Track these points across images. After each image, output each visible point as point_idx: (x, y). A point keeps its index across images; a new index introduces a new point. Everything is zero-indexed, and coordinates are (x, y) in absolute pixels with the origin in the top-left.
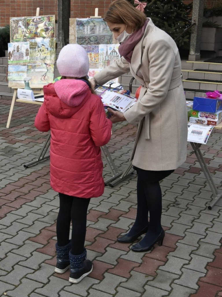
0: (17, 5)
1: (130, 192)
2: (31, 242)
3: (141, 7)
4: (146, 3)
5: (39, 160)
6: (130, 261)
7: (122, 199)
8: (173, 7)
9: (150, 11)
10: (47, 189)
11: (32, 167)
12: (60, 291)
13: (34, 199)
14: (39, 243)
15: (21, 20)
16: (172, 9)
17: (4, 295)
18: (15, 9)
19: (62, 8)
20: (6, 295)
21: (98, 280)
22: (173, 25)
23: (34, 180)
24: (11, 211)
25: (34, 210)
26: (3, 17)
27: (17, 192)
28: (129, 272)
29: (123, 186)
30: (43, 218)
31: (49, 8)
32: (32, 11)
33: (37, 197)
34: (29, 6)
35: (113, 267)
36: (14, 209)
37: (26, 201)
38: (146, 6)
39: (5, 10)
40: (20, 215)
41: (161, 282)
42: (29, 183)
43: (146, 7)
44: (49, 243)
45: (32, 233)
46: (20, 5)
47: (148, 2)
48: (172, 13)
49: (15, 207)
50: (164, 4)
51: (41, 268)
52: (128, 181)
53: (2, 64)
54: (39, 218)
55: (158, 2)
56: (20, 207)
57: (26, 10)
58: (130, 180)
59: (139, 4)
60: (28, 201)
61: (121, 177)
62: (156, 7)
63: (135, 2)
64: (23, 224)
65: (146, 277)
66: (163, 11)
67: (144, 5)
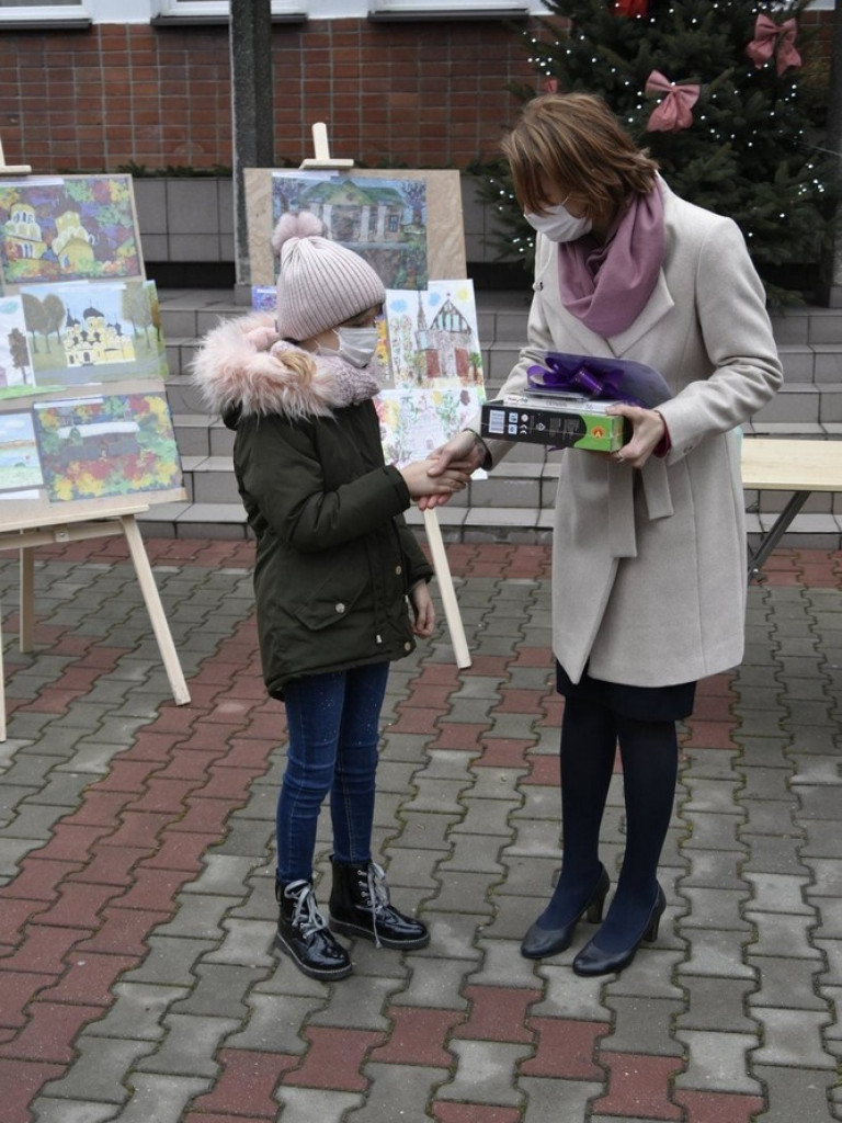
3: (678, 104)
31: (49, 113)
38: (696, 97)
43: (699, 102)
47: (703, 83)
48: (772, 124)
59: (667, 93)
63: (652, 85)
66: (742, 116)
67: (691, 94)
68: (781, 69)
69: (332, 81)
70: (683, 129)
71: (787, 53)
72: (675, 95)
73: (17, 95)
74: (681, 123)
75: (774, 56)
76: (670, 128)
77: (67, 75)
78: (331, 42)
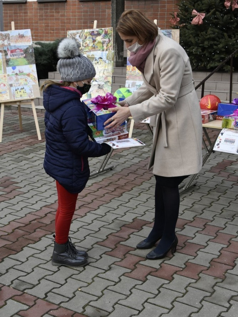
0: (67, 19)
1: (194, 203)
2: (99, 246)
3: (199, 18)
4: (204, 14)
5: (99, 172)
6: (198, 265)
7: (186, 209)
8: (233, 17)
9: (209, 22)
10: (110, 199)
11: (93, 179)
12: (132, 289)
13: (98, 208)
14: (107, 247)
15: (78, 33)
16: (232, 19)
17: (78, 290)
18: (64, 23)
19: (115, 20)
20: (81, 291)
21: (168, 280)
22: (233, 36)
23: (95, 191)
24: (77, 218)
25: (99, 218)
26: (52, 31)
27: (80, 202)
28: (198, 275)
29: (186, 197)
30: (109, 225)
31: (100, 21)
32: (83, 24)
33: (100, 206)
34: (79, 19)
35: (182, 269)
36: (79, 217)
37: (90, 210)
38: (204, 16)
39: (54, 24)
40: (86, 222)
41: (230, 283)
42: (92, 193)
43: (205, 18)
44: (117, 247)
45: (99, 238)
46: (70, 19)
47: (206, 13)
48: (233, 23)
49: (80, 215)
50: (223, 15)
51: (112, 269)
52: (191, 192)
53: (54, 79)
54: (105, 225)
55: (217, 13)
56: (85, 215)
57: (76, 24)
58: (193, 191)
59: (197, 15)
60: (92, 209)
61: (183, 188)
62: (215, 17)
63: (193, 13)
64: (89, 230)
65: (215, 279)
66: (222, 21)
67: (203, 16)
68: (233, 9)
69: (166, 13)
70: (201, 25)
71: (235, 5)
72: (199, 16)
73: (94, 16)
74: (200, 23)
75: (231, 6)
76: (197, 24)
77: (105, 11)
78: (166, 3)
